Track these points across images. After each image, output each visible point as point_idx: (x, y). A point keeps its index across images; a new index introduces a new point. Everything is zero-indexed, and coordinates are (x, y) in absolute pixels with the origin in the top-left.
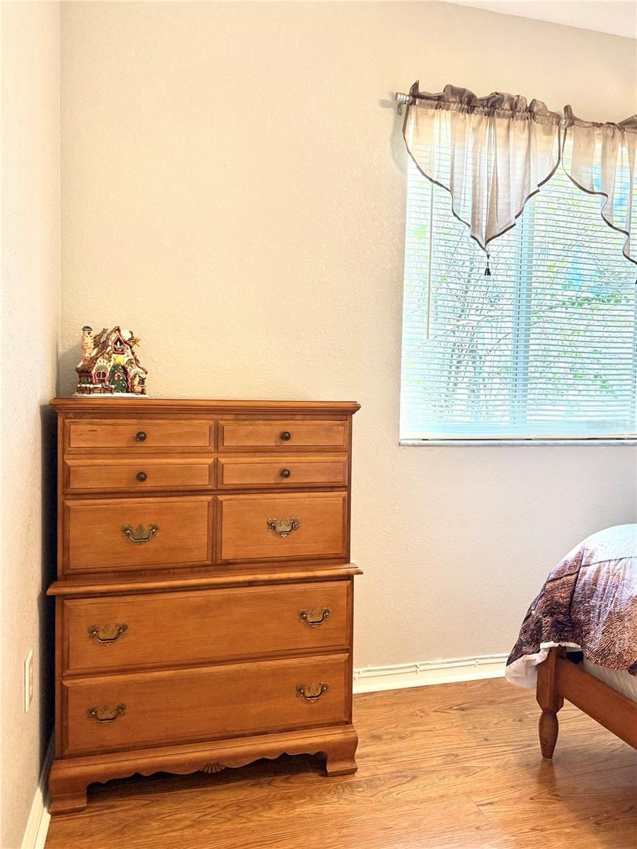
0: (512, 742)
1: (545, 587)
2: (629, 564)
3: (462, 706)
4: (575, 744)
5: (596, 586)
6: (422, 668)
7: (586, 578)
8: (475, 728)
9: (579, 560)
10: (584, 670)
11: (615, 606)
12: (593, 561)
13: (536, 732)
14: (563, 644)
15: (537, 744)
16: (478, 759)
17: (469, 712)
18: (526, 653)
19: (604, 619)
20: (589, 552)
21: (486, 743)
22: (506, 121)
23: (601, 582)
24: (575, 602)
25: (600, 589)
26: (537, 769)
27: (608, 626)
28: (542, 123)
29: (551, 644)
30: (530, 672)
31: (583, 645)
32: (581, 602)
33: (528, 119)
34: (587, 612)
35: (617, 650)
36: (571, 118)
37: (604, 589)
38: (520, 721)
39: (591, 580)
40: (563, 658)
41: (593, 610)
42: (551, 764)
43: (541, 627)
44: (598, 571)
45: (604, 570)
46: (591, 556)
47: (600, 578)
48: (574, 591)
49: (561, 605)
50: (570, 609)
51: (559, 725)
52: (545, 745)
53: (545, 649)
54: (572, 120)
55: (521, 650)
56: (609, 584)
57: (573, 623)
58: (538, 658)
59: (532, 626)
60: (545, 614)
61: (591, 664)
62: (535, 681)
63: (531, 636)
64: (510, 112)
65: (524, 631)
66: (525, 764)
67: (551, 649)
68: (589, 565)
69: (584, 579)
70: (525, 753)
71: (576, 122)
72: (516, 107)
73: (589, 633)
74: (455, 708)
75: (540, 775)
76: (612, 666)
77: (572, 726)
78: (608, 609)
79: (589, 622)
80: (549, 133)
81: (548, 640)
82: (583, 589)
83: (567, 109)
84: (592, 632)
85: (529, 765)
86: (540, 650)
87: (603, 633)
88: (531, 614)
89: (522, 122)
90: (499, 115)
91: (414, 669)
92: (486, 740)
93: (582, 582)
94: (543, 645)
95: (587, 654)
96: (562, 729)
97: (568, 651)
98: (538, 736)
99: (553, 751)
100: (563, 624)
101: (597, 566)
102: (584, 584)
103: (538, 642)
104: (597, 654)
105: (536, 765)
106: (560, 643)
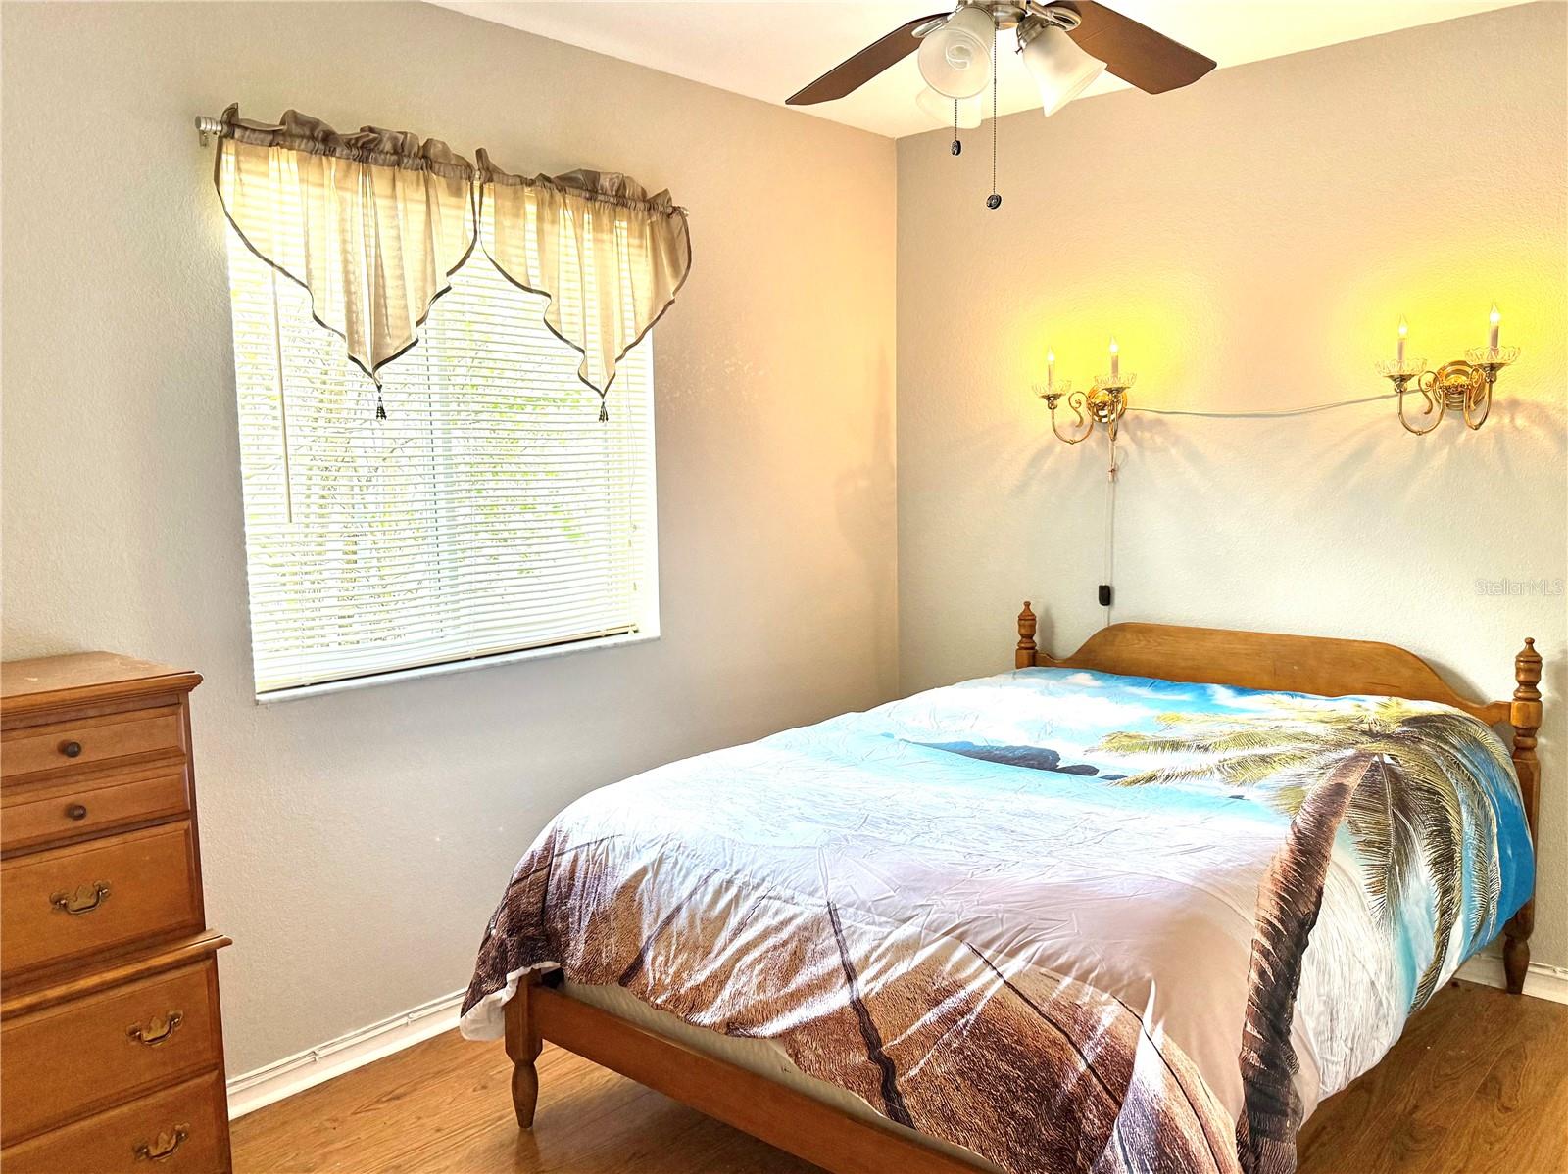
0: (476, 1121)
1: (507, 893)
2: (611, 847)
3: (394, 1093)
4: (561, 1096)
5: (574, 880)
6: (322, 1053)
7: (560, 871)
8: (420, 1118)
9: (549, 847)
10: (565, 996)
11: (598, 905)
12: (568, 846)
13: (508, 1095)
14: (536, 967)
15: (511, 1112)
16: (430, 1161)
17: (407, 1098)
18: (488, 993)
19: (586, 924)
20: (563, 835)
21: (439, 1134)
22: (388, 171)
23: (580, 874)
24: (549, 906)
25: (579, 884)
26: (514, 1146)
27: (591, 932)
28: (444, 177)
29: (522, 971)
30: (494, 1017)
31: (563, 961)
32: (556, 905)
33: (422, 169)
34: (565, 917)
35: (604, 961)
36: (488, 169)
37: (585, 883)
38: (484, 1087)
39: (568, 874)
40: (537, 985)
41: (573, 913)
42: (531, 1133)
43: (505, 952)
44: (576, 860)
45: (583, 858)
46: (565, 840)
47: (579, 868)
48: (546, 891)
49: (530, 914)
50: (543, 917)
51: (539, 1077)
52: (522, 1111)
53: (513, 981)
54: (490, 173)
55: (480, 990)
56: (589, 876)
57: (547, 936)
58: (504, 995)
59: (493, 953)
60: (510, 932)
61: (575, 985)
62: (502, 1025)
63: (493, 967)
64: (394, 157)
65: (483, 962)
66: (498, 1145)
67: (521, 979)
68: (563, 853)
69: (558, 873)
70: (495, 1131)
71: (495, 177)
72: (403, 151)
73: (569, 945)
74: (384, 1099)
75: (518, 1153)
76: (600, 981)
77: (556, 1071)
78: (591, 909)
79: (567, 930)
80: (457, 192)
81: (515, 968)
82: (558, 887)
83: (480, 153)
84: (573, 944)
85: (503, 1145)
86: (506, 984)
87: (586, 942)
88: (490, 935)
89: (415, 174)
90: (376, 162)
91: (309, 1059)
92: (438, 1130)
93: (556, 877)
94: (511, 976)
95: (568, 973)
96: (543, 1079)
97: (543, 972)
98: (512, 1101)
99: (533, 1115)
100: (534, 940)
101: (574, 852)
102: (559, 881)
103: (503, 974)
104: (580, 971)
105: (512, 1142)
106: (533, 967)
